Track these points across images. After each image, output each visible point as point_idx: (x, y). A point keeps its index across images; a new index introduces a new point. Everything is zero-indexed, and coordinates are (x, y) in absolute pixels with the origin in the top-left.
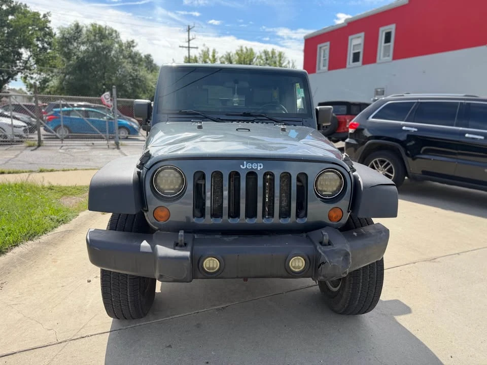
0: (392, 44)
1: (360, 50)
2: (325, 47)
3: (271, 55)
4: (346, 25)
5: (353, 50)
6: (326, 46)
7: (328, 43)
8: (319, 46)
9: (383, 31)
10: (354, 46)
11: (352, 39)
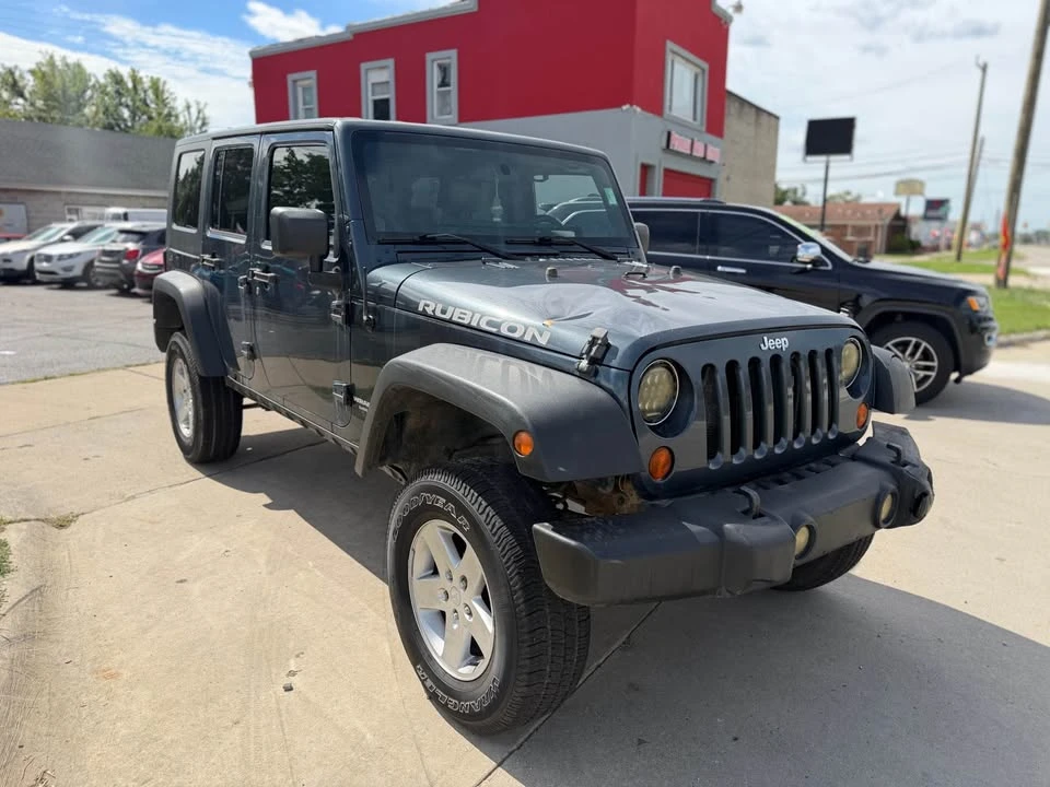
0: (453, 88)
1: (390, 94)
2: (306, 82)
3: (130, 85)
4: (349, 37)
5: (373, 94)
6: (309, 78)
7: (313, 74)
8: (291, 77)
9: (433, 61)
10: (373, 84)
11: (367, 70)
